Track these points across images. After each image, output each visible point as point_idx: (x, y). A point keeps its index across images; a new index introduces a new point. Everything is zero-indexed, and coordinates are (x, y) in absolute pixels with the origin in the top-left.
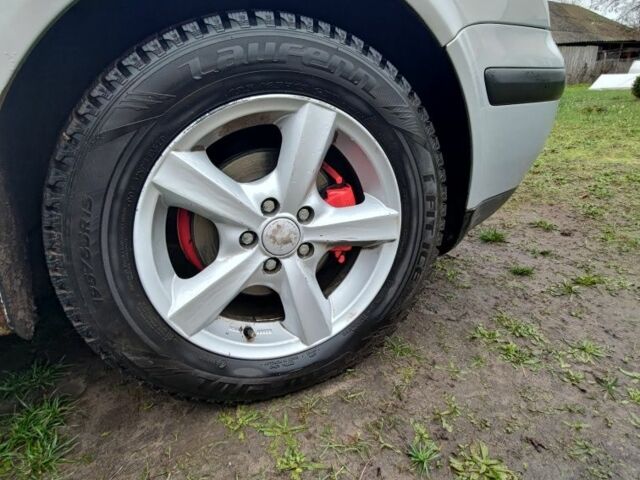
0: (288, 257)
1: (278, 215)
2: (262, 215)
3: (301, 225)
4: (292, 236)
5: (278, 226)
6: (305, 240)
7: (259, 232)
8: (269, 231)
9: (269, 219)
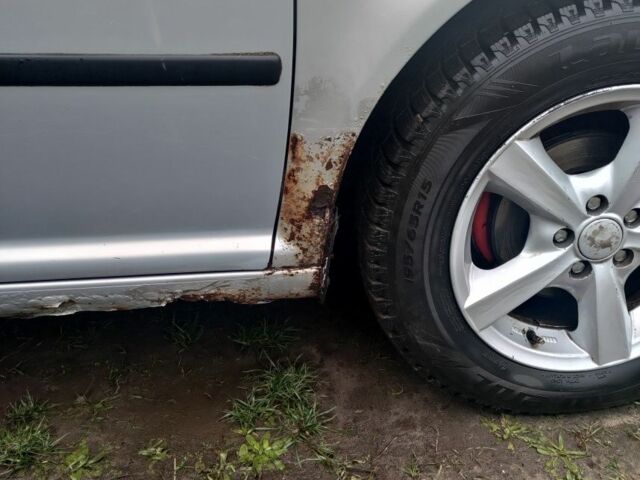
0: (601, 262)
1: (603, 215)
2: (585, 212)
3: (626, 229)
4: (614, 240)
5: (601, 228)
6: (627, 245)
7: (577, 230)
8: (588, 232)
9: (593, 217)
